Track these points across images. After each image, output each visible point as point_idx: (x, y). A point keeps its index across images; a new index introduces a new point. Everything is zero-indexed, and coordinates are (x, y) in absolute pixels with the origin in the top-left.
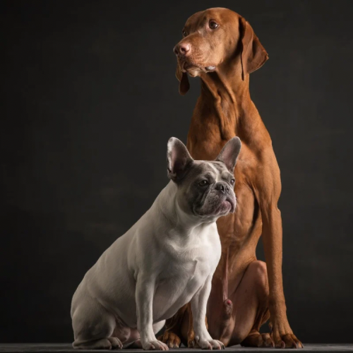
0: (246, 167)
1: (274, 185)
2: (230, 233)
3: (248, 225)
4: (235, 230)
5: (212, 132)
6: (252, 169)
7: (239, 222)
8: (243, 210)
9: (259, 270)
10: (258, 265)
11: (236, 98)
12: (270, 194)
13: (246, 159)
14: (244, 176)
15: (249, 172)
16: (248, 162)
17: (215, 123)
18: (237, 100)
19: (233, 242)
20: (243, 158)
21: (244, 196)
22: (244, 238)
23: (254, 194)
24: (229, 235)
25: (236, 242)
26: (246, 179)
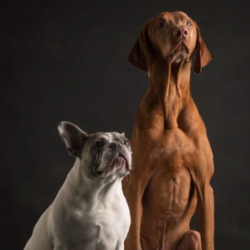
0: (185, 153)
1: (208, 168)
2: (168, 210)
3: (184, 203)
4: (173, 208)
5: (158, 123)
6: (190, 155)
7: (177, 201)
8: (180, 190)
9: (193, 238)
10: (193, 234)
11: (182, 93)
12: (204, 175)
13: (185, 146)
14: (182, 161)
15: (188, 158)
16: (187, 149)
17: (161, 115)
18: (182, 95)
19: (170, 219)
20: (183, 145)
21: (182, 178)
22: (180, 215)
23: (191, 176)
24: (167, 212)
25: (173, 218)
26: (184, 164)
